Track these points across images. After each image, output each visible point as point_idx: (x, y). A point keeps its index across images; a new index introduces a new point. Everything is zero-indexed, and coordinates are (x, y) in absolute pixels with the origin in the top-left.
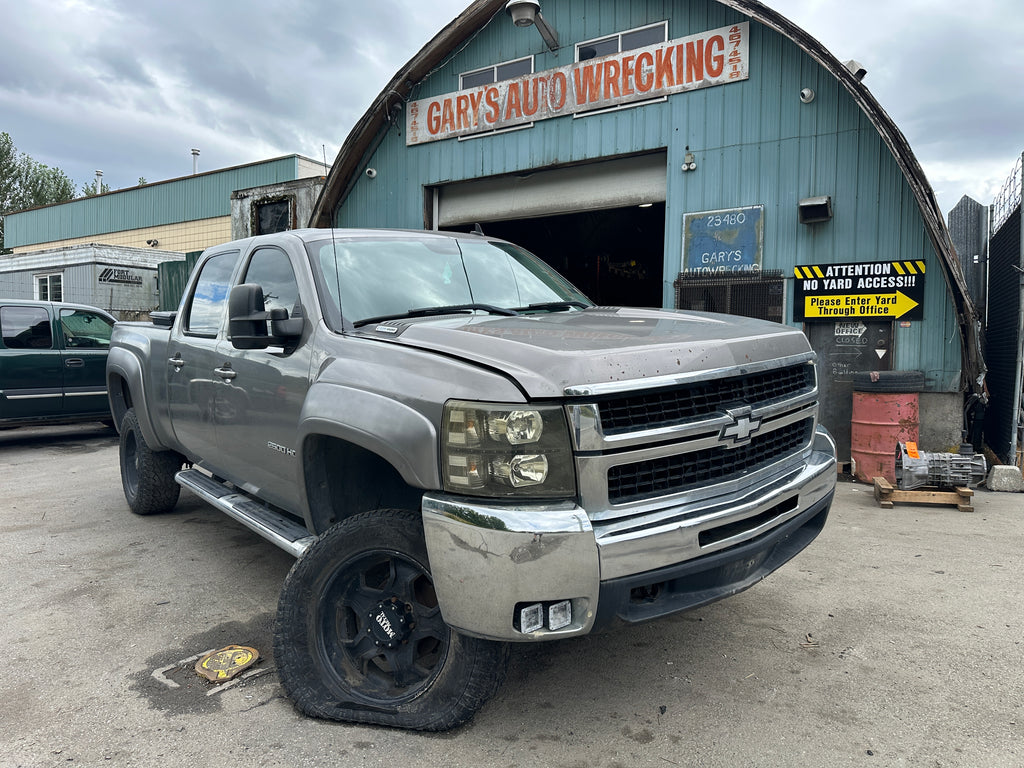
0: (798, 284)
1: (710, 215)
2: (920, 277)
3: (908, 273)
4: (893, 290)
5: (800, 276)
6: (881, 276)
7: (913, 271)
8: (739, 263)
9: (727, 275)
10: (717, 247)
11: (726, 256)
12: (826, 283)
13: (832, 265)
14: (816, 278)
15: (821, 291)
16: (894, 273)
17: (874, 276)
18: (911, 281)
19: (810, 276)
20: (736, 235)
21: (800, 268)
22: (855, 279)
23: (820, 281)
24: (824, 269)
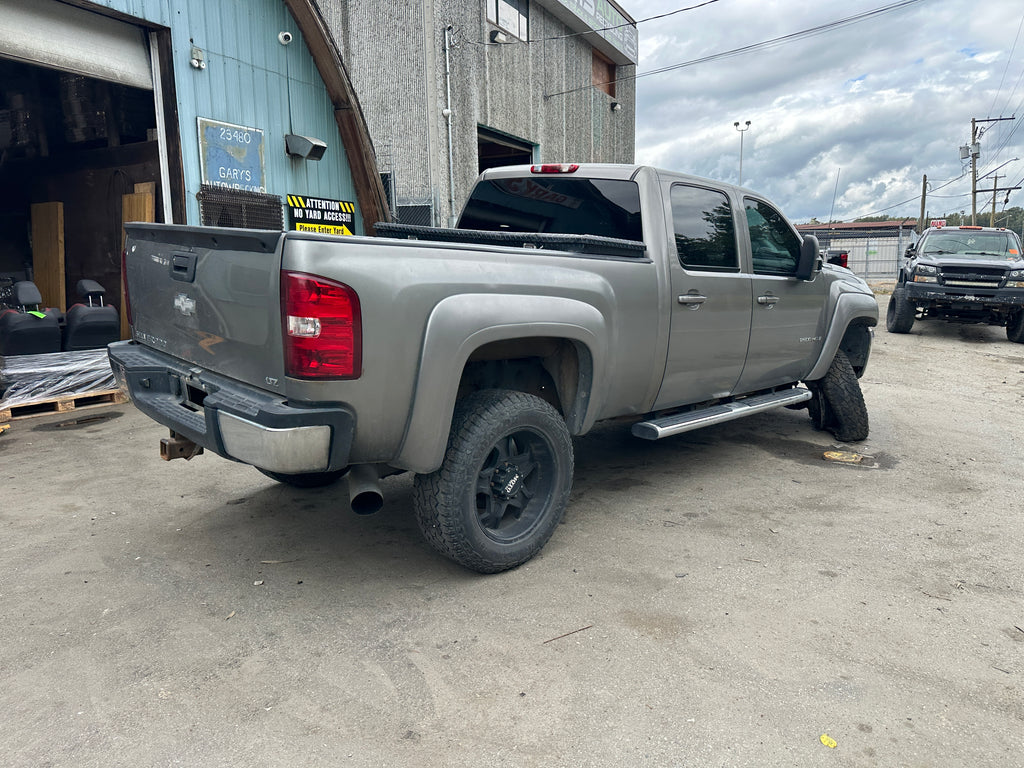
0: (291, 210)
1: (222, 126)
2: (352, 214)
3: (347, 212)
4: (340, 224)
5: (292, 205)
6: (335, 211)
7: (349, 211)
8: (251, 184)
9: (241, 194)
10: (231, 163)
11: (239, 174)
12: (307, 212)
13: (310, 198)
14: (301, 207)
15: (305, 220)
16: (341, 211)
17: (332, 211)
18: (347, 218)
19: (298, 205)
20: (245, 154)
21: (290, 196)
22: (323, 211)
23: (304, 209)
24: (305, 199)
